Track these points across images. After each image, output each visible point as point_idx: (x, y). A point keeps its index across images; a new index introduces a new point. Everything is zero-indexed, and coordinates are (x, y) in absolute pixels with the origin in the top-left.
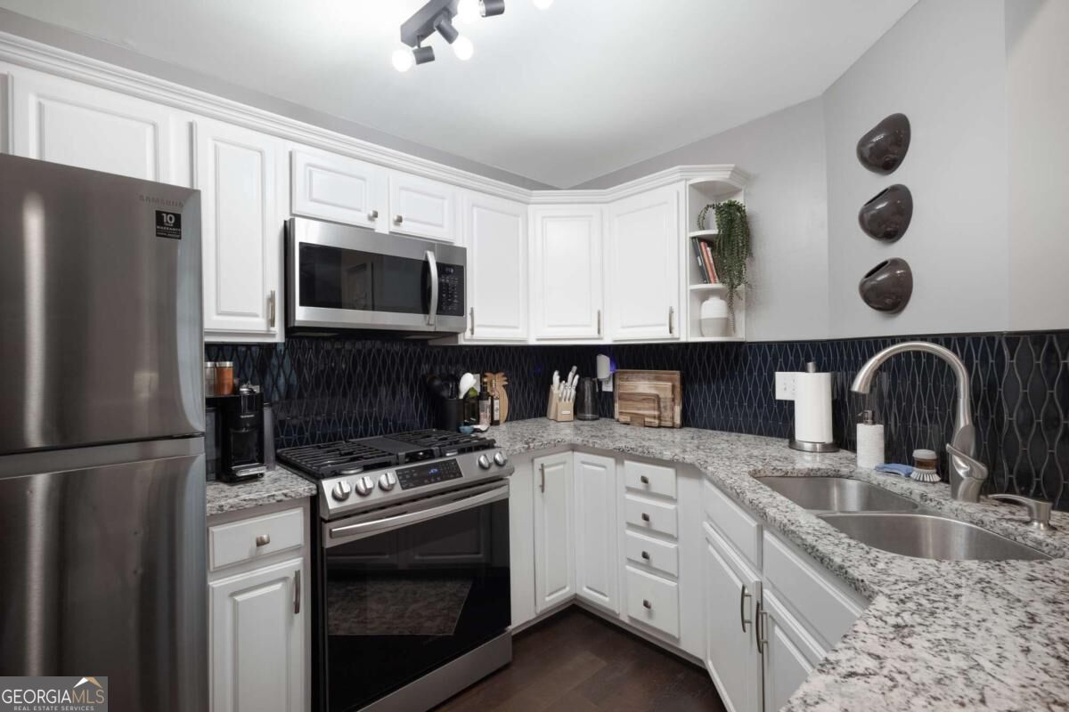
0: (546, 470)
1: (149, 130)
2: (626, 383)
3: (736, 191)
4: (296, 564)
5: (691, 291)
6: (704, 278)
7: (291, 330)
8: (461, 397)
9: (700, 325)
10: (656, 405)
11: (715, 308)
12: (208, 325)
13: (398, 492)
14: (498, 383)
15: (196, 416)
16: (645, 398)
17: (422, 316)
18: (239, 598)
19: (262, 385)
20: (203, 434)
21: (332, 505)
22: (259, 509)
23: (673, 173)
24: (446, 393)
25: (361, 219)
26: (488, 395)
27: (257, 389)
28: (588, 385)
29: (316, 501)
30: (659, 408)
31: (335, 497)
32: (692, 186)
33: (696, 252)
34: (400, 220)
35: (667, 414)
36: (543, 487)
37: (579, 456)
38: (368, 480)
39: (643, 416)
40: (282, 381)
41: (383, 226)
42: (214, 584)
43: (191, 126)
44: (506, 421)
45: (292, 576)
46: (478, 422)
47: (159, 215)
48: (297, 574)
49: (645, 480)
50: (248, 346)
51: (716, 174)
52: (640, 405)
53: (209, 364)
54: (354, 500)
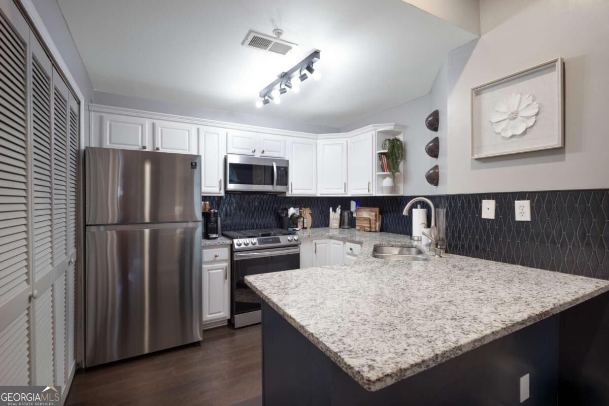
0: (317, 246)
1: (187, 132)
2: (359, 213)
3: (399, 133)
4: (226, 264)
5: (378, 175)
6: (383, 171)
7: (227, 192)
8: (289, 217)
9: (382, 188)
10: (369, 222)
11: (388, 182)
12: (203, 191)
13: (257, 245)
14: (307, 213)
15: (199, 216)
16: (365, 219)
17: (271, 186)
18: (210, 272)
19: (218, 210)
20: (201, 221)
21: (236, 247)
22: (216, 246)
23: (370, 127)
24: (283, 215)
25: (250, 152)
26: (302, 217)
27: (216, 211)
28: (346, 214)
29: (232, 245)
30: (370, 224)
31: (237, 244)
32: (378, 132)
33: (380, 159)
34: (263, 152)
35: (373, 226)
36: (316, 252)
37: (332, 241)
38: (248, 240)
39: (365, 227)
40: (224, 209)
41: (258, 155)
42: (204, 266)
43: (198, 129)
44: (311, 228)
45: (225, 268)
46: (297, 227)
47: (192, 163)
48: (226, 267)
49: (351, 249)
50: (214, 197)
51: (389, 127)
52: (363, 222)
53: (203, 202)
54: (243, 246)
